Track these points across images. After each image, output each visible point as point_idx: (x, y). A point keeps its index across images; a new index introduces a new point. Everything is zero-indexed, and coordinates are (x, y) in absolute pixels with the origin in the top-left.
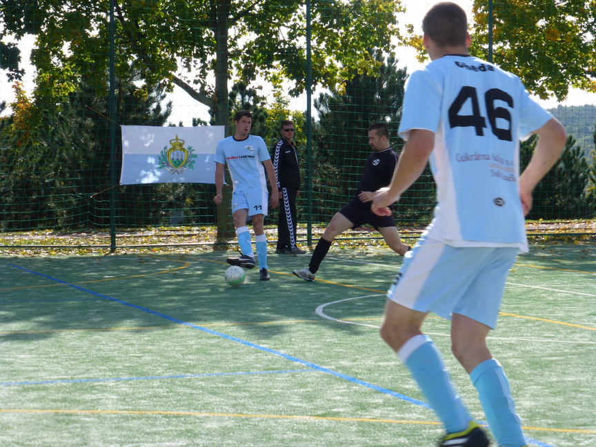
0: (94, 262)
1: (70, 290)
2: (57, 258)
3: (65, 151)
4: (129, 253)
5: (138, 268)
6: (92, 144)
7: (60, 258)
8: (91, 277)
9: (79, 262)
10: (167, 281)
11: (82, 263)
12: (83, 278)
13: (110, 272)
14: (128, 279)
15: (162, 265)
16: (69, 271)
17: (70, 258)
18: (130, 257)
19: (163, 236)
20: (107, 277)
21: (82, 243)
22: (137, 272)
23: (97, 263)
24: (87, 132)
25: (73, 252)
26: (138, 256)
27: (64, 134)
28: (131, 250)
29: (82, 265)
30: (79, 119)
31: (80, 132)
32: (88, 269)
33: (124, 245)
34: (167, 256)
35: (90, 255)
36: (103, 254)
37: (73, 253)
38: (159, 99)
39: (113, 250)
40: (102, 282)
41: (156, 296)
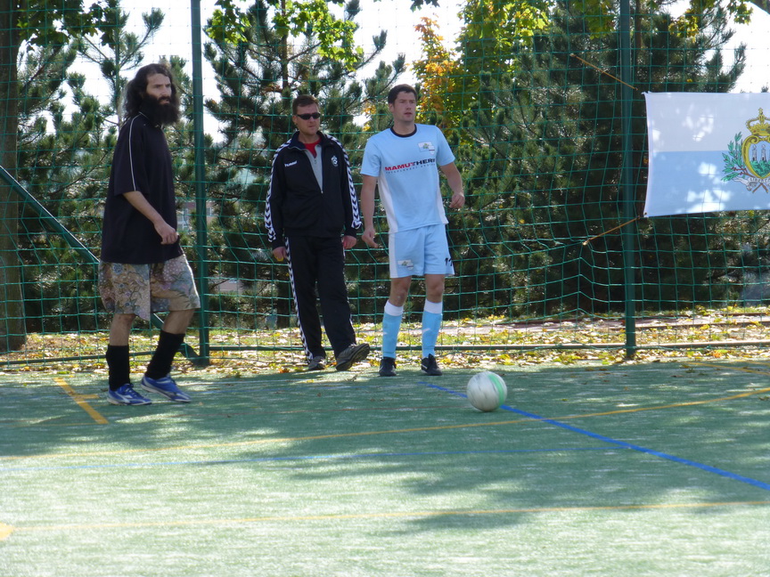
0: (594, 377)
1: (547, 432)
2: (518, 369)
3: (525, 154)
4: (664, 360)
5: (686, 388)
6: (580, 140)
7: (522, 370)
8: (592, 405)
9: (563, 377)
10: (750, 412)
11: (570, 380)
12: (573, 409)
13: (629, 397)
14: (667, 409)
15: (738, 382)
16: (544, 396)
17: (544, 371)
18: (667, 368)
19: (734, 325)
20: (623, 405)
21: (566, 341)
22: (684, 396)
23: (600, 379)
24: (571, 114)
25: (549, 359)
26: (685, 365)
27: (522, 119)
28: (668, 354)
29: (569, 384)
30: (554, 89)
31: (556, 115)
32: (582, 390)
33: (654, 343)
34: (745, 365)
35: (583, 364)
36: (611, 363)
37: (550, 361)
38: (720, 40)
39: (630, 354)
40: (614, 415)
41: (731, 443)
